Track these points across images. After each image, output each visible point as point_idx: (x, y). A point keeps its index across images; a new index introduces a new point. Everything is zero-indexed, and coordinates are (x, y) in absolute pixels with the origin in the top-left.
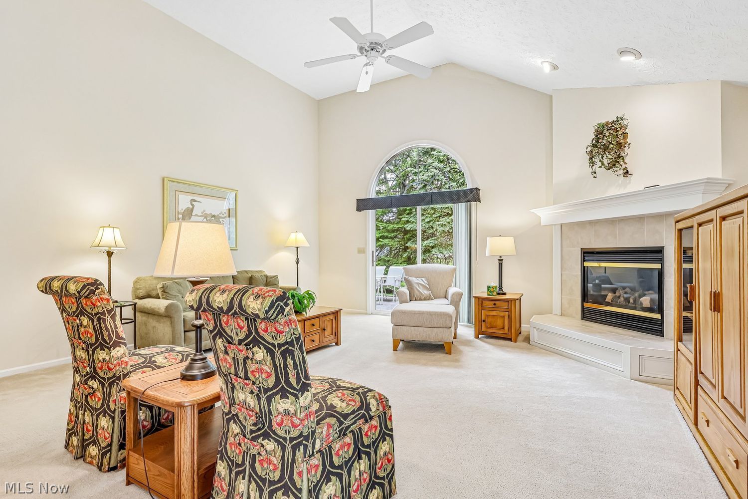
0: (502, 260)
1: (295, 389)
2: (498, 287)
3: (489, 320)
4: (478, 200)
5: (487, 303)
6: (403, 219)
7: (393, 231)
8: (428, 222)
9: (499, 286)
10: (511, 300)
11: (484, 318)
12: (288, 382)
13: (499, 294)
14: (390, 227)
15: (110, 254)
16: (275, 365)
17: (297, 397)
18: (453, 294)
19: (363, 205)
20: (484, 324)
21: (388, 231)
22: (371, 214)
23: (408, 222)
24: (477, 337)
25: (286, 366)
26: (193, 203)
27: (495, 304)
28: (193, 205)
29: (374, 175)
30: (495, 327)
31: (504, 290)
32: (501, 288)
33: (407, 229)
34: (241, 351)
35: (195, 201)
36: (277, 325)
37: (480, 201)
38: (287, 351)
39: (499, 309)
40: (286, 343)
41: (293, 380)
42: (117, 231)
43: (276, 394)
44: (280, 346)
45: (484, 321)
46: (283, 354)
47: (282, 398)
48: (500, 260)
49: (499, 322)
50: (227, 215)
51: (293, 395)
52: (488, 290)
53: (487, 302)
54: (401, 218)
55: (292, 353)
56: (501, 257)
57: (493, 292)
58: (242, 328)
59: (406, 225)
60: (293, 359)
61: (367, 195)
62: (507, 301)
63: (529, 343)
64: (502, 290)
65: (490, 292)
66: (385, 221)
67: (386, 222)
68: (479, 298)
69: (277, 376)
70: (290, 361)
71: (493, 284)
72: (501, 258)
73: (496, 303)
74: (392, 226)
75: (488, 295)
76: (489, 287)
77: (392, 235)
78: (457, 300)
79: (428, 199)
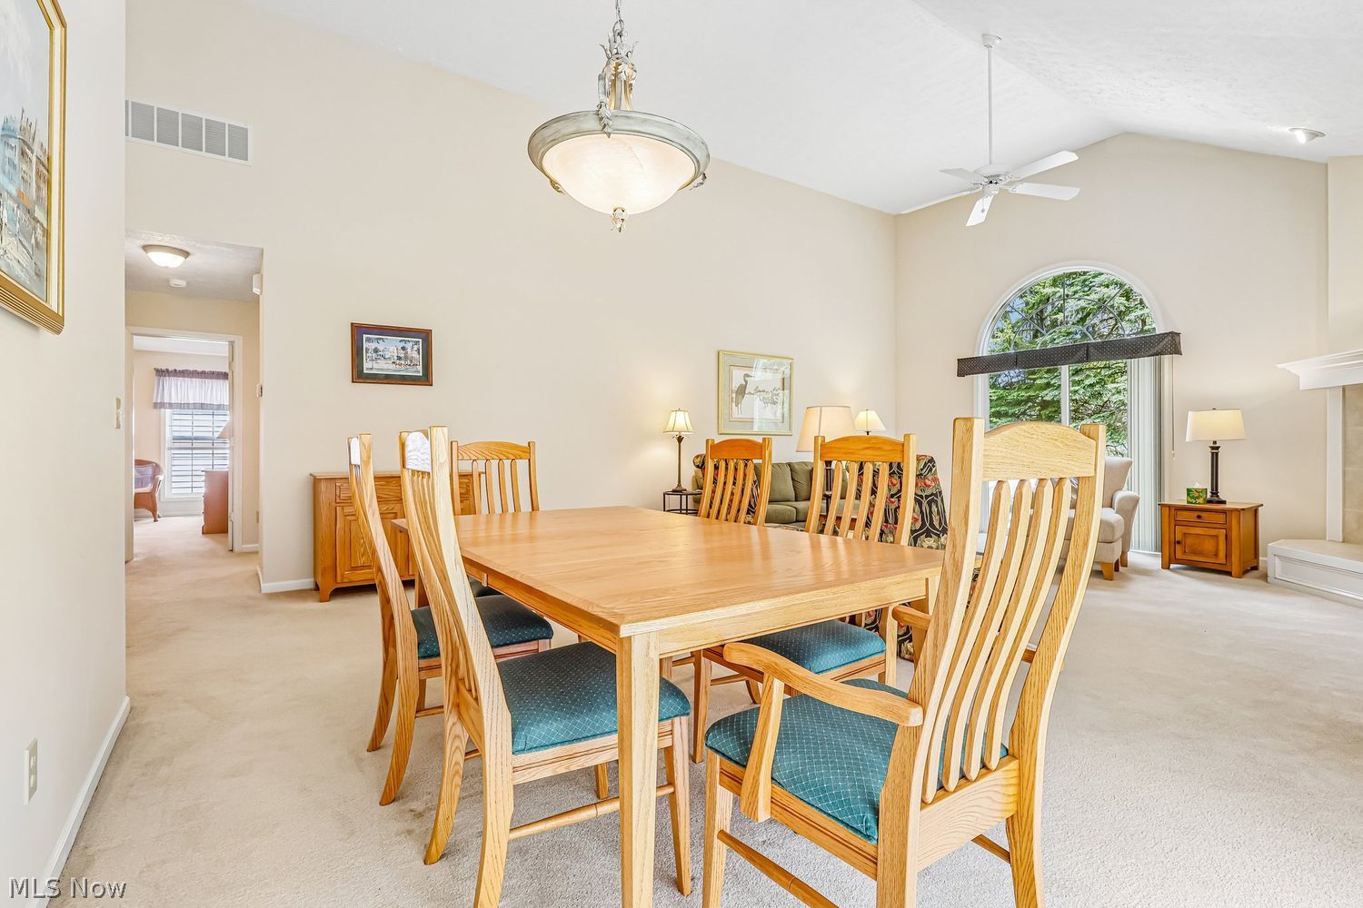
0: (1218, 448)
1: (938, 530)
2: (1209, 490)
3: (1189, 541)
4: (1176, 350)
5: (1183, 516)
6: (1038, 382)
7: (1018, 403)
8: (1092, 385)
9: (1212, 490)
10: (1232, 510)
11: (1178, 537)
12: (932, 524)
13: (1209, 502)
14: (1014, 395)
15: (680, 439)
16: (922, 512)
17: (939, 537)
18: (1122, 500)
19: (968, 367)
20: (1178, 546)
21: (1008, 404)
22: (982, 380)
23: (1048, 385)
24: (1166, 566)
25: (931, 512)
26: (747, 379)
27: (1199, 517)
28: (746, 382)
29: (987, 319)
30: (1200, 553)
31: (1222, 496)
32: (1215, 492)
33: (1046, 398)
34: (893, 502)
35: (748, 376)
36: (927, 481)
37: (1179, 352)
38: (933, 500)
39: (1209, 525)
40: (932, 494)
41: (936, 523)
42: (686, 414)
43: (922, 534)
44: (927, 497)
45: (1179, 542)
46: (929, 504)
47: (926, 537)
48: (1213, 448)
49: (1208, 546)
50: (780, 386)
51: (936, 534)
52: (1188, 495)
53: (1186, 513)
54: (1035, 380)
55: (936, 502)
56: (1215, 442)
57: (1198, 498)
58: (894, 485)
59: (1045, 392)
60: (937, 507)
61: (974, 351)
62: (1224, 512)
63: (1267, 581)
64: (1218, 496)
65: (1192, 498)
66: (1002, 385)
67: (1004, 388)
68: (1169, 507)
69: (923, 520)
70: (934, 509)
71: (1197, 486)
72: (1217, 445)
73: (1203, 514)
74: (1015, 394)
75: (1188, 502)
76: (1189, 491)
77: (1016, 410)
78: (1130, 508)
79: (1082, 353)
